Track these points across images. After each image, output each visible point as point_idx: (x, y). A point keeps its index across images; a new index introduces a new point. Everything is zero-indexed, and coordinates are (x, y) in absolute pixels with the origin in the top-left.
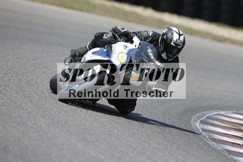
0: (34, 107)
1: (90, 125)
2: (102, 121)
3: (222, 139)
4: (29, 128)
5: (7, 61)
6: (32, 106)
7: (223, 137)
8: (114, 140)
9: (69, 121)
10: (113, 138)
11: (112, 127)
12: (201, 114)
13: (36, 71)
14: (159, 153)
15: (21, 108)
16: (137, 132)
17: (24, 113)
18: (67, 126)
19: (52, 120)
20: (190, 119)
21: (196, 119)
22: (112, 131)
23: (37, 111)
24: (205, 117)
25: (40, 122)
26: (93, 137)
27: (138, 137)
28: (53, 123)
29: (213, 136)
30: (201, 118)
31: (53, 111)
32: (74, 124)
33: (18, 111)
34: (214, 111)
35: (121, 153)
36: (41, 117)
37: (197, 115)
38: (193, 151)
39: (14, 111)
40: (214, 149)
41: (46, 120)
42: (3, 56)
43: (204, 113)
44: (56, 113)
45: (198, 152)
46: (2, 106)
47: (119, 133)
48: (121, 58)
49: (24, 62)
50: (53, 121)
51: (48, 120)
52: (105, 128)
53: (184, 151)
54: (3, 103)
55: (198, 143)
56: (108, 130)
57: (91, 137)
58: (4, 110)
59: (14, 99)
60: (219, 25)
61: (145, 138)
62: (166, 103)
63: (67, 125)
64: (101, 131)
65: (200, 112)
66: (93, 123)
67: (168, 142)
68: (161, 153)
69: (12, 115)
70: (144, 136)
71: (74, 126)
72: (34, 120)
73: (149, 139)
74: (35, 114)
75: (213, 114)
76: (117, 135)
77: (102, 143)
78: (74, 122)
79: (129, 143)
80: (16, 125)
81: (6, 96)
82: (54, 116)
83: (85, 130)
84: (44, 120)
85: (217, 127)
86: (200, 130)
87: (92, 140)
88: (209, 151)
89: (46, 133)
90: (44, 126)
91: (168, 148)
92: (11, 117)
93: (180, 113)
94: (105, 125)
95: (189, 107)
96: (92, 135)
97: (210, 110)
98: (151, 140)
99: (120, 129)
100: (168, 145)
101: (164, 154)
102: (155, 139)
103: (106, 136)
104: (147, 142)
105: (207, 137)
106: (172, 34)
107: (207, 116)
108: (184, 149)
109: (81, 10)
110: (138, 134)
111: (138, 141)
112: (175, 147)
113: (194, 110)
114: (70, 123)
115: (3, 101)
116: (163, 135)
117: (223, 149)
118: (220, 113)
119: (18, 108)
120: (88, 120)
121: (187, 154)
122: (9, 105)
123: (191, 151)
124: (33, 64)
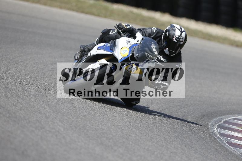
0: (52, 111)
1: (108, 129)
2: (120, 126)
3: (240, 143)
4: (48, 132)
5: (25, 66)
6: (50, 110)
7: (240, 141)
8: (132, 145)
9: (87, 126)
10: (131, 143)
11: (130, 131)
12: (219, 119)
13: (54, 75)
14: (177, 157)
15: (39, 112)
16: (155, 137)
17: (42, 117)
18: (85, 131)
19: (70, 124)
20: (208, 124)
21: (214, 123)
22: (130, 136)
23: (55, 116)
24: (222, 122)
25: (58, 126)
26: (111, 141)
27: (156, 141)
28: (71, 127)
29: (230, 140)
30: (218, 123)
31: (71, 115)
32: (92, 128)
33: (36, 115)
34: (231, 115)
35: (139, 158)
36: (60, 121)
37: (215, 119)
38: (211, 155)
39: (32, 115)
40: (231, 153)
41: (64, 124)
42: (21, 61)
43: (221, 117)
44: (75, 118)
45: (215, 156)
46: (21, 110)
47: (137, 137)
48: (123, 52)
49: (42, 67)
50: (72, 126)
51: (66, 125)
52: (123, 132)
53: (202, 155)
54: (21, 108)
55: (216, 147)
56: (126, 135)
57: (109, 141)
58: (22, 114)
59: (32, 104)
60: (236, 31)
61: (163, 143)
62: (184, 107)
63: (85, 129)
64: (119, 135)
65: (217, 117)
66: (111, 128)
67: (185, 146)
68: (179, 157)
69: (30, 120)
70: (162, 140)
71: (93, 131)
72: (52, 124)
73: (166, 143)
74: (53, 119)
75: (231, 118)
76: (135, 139)
77: (120, 147)
78: (92, 127)
79: (146, 148)
80: (34, 129)
81: (25, 100)
82: (72, 120)
83: (103, 134)
84: (62, 125)
85: (235, 132)
86: (218, 135)
87: (110, 144)
88: (226, 156)
89: (64, 137)
90: (62, 130)
91: (186, 152)
92: (29, 122)
93: (198, 118)
94: (123, 129)
95: (207, 112)
96: (110, 139)
97: (228, 114)
98: (169, 144)
99: (137, 134)
100: (186, 149)
101: (181, 158)
102: (173, 144)
103: (124, 140)
104: (165, 146)
105: (225, 141)
106: (174, 30)
107: (225, 121)
108: (202, 154)
109: (98, 15)
110: (156, 139)
111: (156, 145)
112: (193, 151)
113: (212, 114)
114: (88, 127)
115: (21, 106)
116: (180, 140)
117: (241, 153)
118: (237, 118)
119: (37, 112)
120: (106, 125)
121: (205, 159)
122: (27, 109)
123: (209, 155)
124: (51, 69)
